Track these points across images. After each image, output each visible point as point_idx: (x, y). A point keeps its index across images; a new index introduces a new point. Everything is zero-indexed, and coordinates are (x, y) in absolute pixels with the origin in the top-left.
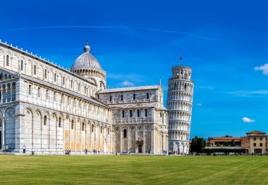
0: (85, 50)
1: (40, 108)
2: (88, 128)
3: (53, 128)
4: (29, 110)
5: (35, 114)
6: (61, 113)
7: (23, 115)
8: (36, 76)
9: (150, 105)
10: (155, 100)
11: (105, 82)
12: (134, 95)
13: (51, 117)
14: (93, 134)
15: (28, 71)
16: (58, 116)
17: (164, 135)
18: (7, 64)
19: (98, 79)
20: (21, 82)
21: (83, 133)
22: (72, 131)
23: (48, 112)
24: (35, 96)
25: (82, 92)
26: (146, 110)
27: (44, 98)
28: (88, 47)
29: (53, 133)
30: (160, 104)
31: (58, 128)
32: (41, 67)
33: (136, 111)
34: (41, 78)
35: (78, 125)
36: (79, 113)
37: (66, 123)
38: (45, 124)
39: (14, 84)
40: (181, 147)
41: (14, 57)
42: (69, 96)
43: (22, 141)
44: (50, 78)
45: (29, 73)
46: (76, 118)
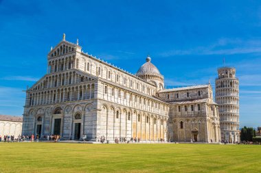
0: (147, 60)
1: (113, 104)
2: (151, 120)
3: (123, 121)
4: (105, 106)
5: (110, 110)
6: (130, 108)
7: (100, 110)
8: (110, 80)
9: (202, 101)
10: (206, 96)
11: (163, 84)
12: (188, 93)
13: (122, 112)
14: (155, 125)
15: (104, 75)
16: (128, 110)
17: (217, 126)
18: (88, 70)
19: (158, 82)
20: (99, 83)
21: (147, 124)
22: (139, 123)
23: (120, 108)
24: (109, 95)
25: (145, 92)
26: (199, 105)
27: (116, 96)
28: (149, 58)
29: (123, 125)
30: (211, 100)
31: (128, 121)
32: (114, 72)
33: (190, 106)
34: (114, 80)
35: (143, 118)
36: (144, 108)
37: (134, 116)
38: (117, 117)
39: (93, 85)
40: (232, 137)
41: (93, 64)
42: (137, 95)
43: (98, 132)
44: (121, 81)
45: (104, 77)
46: (142, 112)
